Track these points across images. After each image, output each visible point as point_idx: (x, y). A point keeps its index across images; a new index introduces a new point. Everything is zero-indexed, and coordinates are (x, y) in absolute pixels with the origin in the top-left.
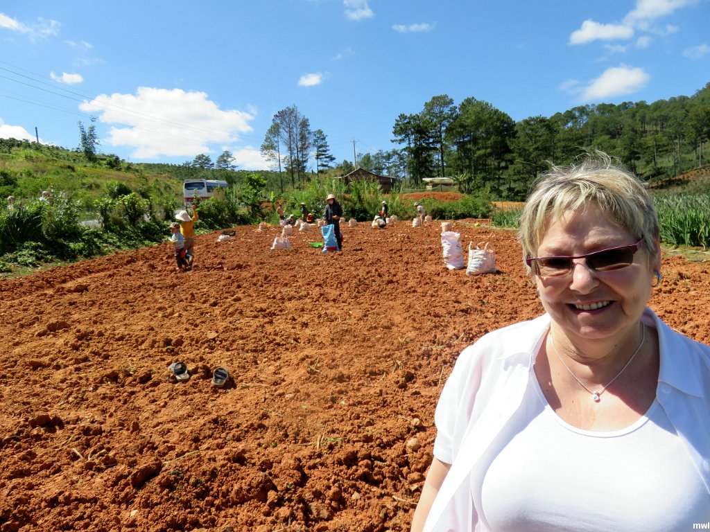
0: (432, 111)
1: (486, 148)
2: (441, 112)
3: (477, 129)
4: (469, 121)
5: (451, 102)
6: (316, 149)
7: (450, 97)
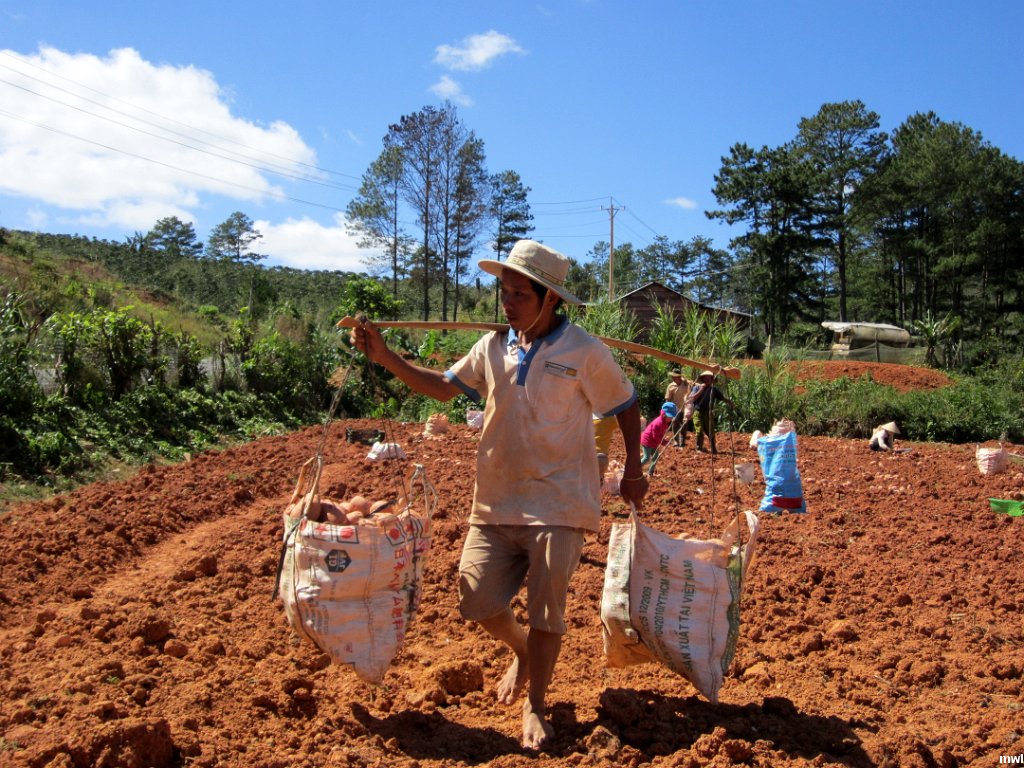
0: (820, 142)
1: (966, 252)
2: (845, 147)
3: (940, 197)
4: (920, 175)
5: (873, 120)
6: (496, 223)
7: (869, 109)
